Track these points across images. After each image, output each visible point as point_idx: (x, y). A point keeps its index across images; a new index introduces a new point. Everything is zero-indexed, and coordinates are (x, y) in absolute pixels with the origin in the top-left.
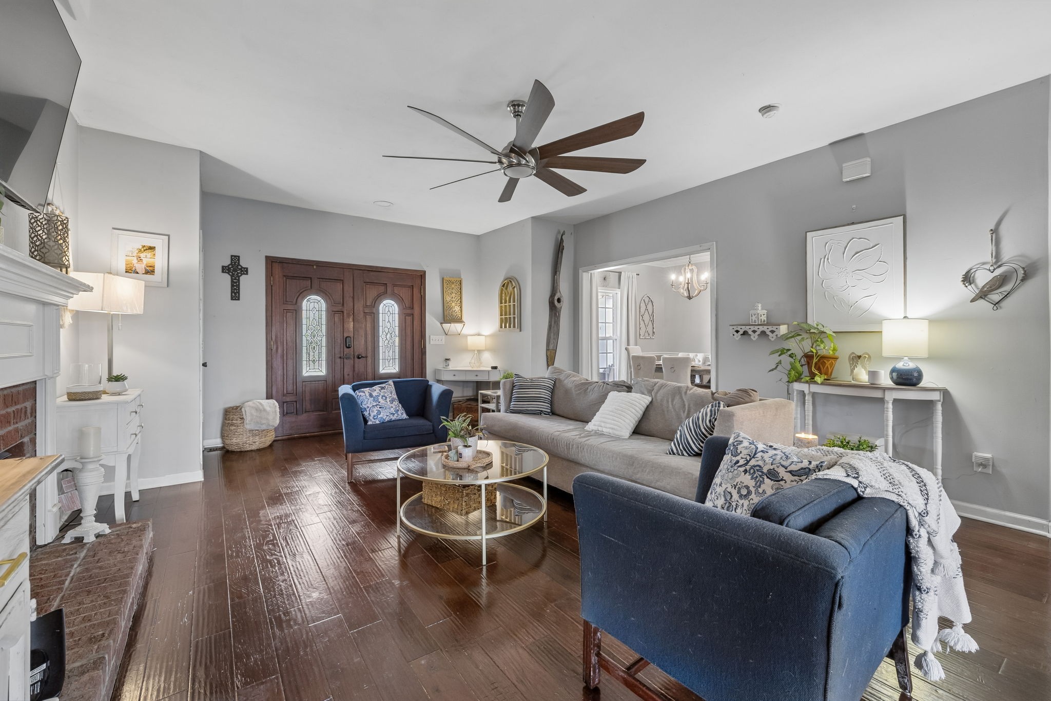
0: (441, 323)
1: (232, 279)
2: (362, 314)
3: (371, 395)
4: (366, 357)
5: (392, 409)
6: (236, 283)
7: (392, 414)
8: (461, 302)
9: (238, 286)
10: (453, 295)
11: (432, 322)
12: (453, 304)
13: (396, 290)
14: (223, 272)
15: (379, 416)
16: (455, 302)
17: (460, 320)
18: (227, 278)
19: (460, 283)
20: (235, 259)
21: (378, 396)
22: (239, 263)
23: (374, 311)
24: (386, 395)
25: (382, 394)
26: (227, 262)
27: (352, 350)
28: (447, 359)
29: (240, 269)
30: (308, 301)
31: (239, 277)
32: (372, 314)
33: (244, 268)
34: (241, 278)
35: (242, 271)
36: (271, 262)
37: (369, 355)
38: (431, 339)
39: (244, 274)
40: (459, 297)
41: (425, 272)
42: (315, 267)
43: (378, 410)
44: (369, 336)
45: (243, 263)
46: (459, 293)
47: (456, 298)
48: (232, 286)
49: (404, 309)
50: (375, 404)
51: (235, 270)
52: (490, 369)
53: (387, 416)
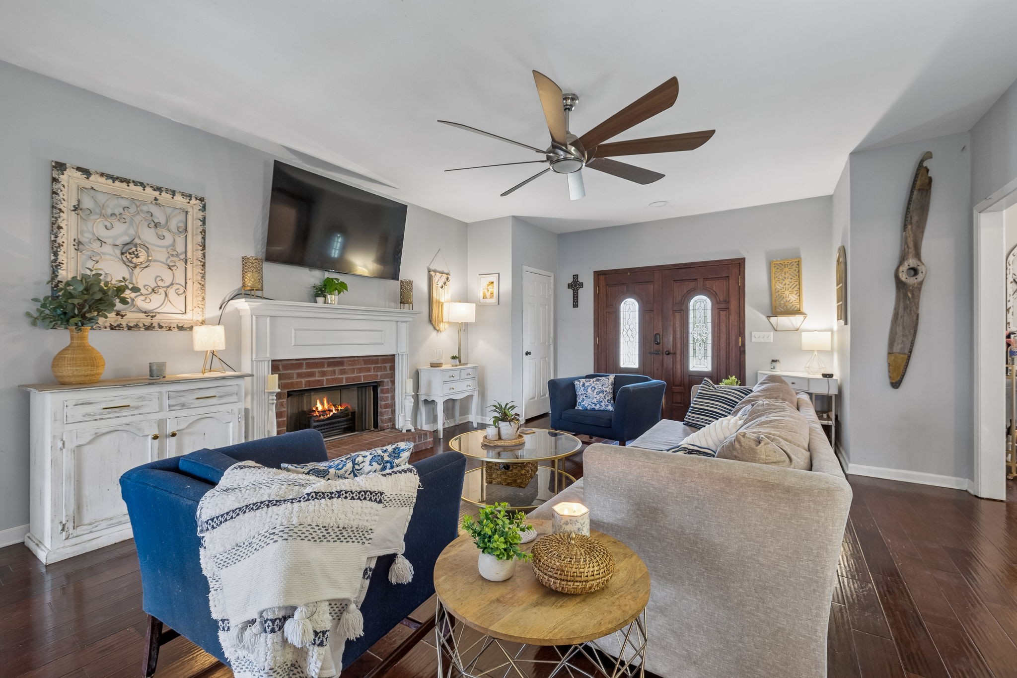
0: (768, 317)
1: (574, 292)
2: (671, 312)
3: (584, 385)
4: (675, 354)
5: (595, 400)
6: (576, 295)
7: (593, 404)
8: (799, 289)
9: (577, 297)
10: (787, 281)
11: (753, 315)
12: (787, 293)
13: (708, 284)
14: (569, 288)
15: (582, 404)
16: (790, 290)
17: (798, 312)
18: (571, 291)
19: (798, 265)
20: (576, 277)
21: (589, 386)
22: (578, 280)
23: (684, 309)
24: (596, 386)
25: (593, 385)
26: (570, 281)
27: (661, 346)
28: (773, 361)
29: (579, 284)
30: (625, 303)
31: (578, 290)
32: (683, 311)
33: (581, 283)
34: (579, 291)
35: (579, 285)
36: (598, 275)
37: (678, 352)
38: (752, 335)
39: (581, 287)
40: (797, 283)
41: (743, 260)
42: (629, 274)
43: (583, 398)
44: (678, 334)
45: (580, 280)
46: (797, 277)
47: (791, 284)
48: (574, 297)
49: (718, 303)
50: (583, 393)
51: (575, 285)
52: (821, 377)
53: (589, 404)
